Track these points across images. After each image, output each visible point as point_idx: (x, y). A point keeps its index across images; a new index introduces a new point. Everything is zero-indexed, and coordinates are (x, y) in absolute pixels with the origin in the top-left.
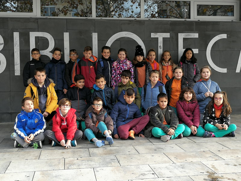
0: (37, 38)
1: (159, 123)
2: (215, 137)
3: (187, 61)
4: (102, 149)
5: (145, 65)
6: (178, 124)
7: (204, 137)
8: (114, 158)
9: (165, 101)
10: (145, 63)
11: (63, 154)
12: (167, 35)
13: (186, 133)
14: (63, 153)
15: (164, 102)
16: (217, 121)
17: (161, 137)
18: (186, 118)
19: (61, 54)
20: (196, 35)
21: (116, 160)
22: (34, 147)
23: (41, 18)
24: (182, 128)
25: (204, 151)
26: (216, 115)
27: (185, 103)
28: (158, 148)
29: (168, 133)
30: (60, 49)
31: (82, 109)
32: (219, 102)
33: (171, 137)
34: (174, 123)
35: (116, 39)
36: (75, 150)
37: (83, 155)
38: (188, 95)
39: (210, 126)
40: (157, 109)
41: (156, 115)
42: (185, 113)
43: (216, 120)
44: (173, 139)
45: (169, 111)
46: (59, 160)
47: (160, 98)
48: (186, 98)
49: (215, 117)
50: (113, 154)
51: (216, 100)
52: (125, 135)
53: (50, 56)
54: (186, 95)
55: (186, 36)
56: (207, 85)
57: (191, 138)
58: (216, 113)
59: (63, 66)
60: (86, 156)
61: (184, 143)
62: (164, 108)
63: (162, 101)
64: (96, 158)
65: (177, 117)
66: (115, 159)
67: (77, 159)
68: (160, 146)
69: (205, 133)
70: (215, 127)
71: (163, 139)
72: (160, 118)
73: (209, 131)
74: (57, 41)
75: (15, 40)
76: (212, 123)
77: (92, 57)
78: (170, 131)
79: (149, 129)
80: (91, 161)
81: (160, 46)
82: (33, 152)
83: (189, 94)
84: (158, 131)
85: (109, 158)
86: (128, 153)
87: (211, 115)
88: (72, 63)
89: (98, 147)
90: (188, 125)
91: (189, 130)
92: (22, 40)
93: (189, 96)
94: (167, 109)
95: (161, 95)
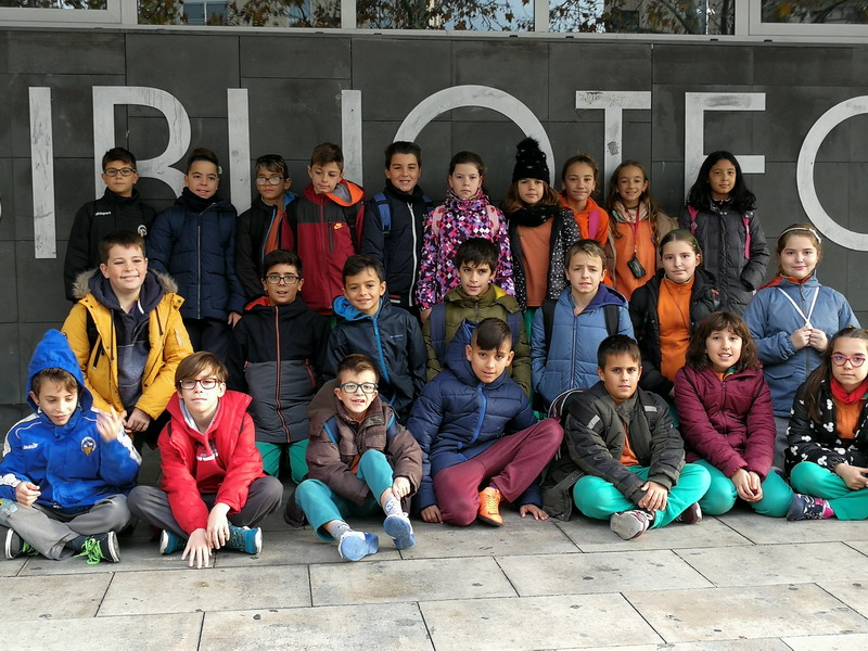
0: (122, 113)
1: (604, 460)
2: (834, 517)
3: (717, 204)
4: (364, 571)
5: (551, 220)
6: (683, 463)
7: (789, 520)
8: (410, 616)
9: (630, 370)
10: (552, 212)
11: (203, 594)
12: (641, 100)
13: (715, 502)
14: (203, 585)
15: (625, 372)
16: (842, 451)
17: (614, 520)
18: (716, 439)
19: (219, 176)
20: (756, 101)
21: (419, 627)
22: (87, 557)
23: (136, 32)
24: (700, 480)
25: (793, 588)
26: (839, 427)
27: (711, 379)
28: (600, 569)
29: (640, 504)
30: (214, 156)
31: (291, 397)
32: (850, 372)
33: (651, 518)
34: (665, 461)
35: (433, 115)
36: (254, 572)
37: (281, 596)
38: (723, 344)
39: (816, 472)
40: (598, 402)
41: (591, 426)
42: (711, 421)
43: (839, 446)
44: (661, 526)
45: (648, 408)
46: (181, 622)
47: (611, 354)
48: (715, 358)
49: (836, 433)
50: (411, 594)
51: (840, 362)
52: (464, 507)
53: (176, 182)
54: (714, 345)
55: (717, 105)
56: (801, 301)
57: (735, 521)
58: (839, 416)
59: (226, 223)
60: (296, 601)
61: (708, 545)
62: (623, 399)
63: (618, 370)
64: (335, 615)
65: (678, 435)
66: (415, 618)
67: (257, 617)
68: (607, 560)
69: (793, 500)
70: (835, 479)
71: (620, 527)
72: (609, 439)
73: (811, 495)
74: (200, 122)
75: (35, 118)
76: (822, 460)
77: (342, 188)
78: (651, 493)
79: (564, 484)
80: (313, 627)
81: (612, 145)
82: (79, 579)
83: (727, 339)
84: (601, 493)
85: (389, 616)
86: (471, 591)
87: (819, 427)
88: (265, 212)
89: (349, 562)
90: (724, 468)
91: (727, 490)
92: (63, 117)
93: (728, 348)
94: (640, 403)
95: (615, 343)
